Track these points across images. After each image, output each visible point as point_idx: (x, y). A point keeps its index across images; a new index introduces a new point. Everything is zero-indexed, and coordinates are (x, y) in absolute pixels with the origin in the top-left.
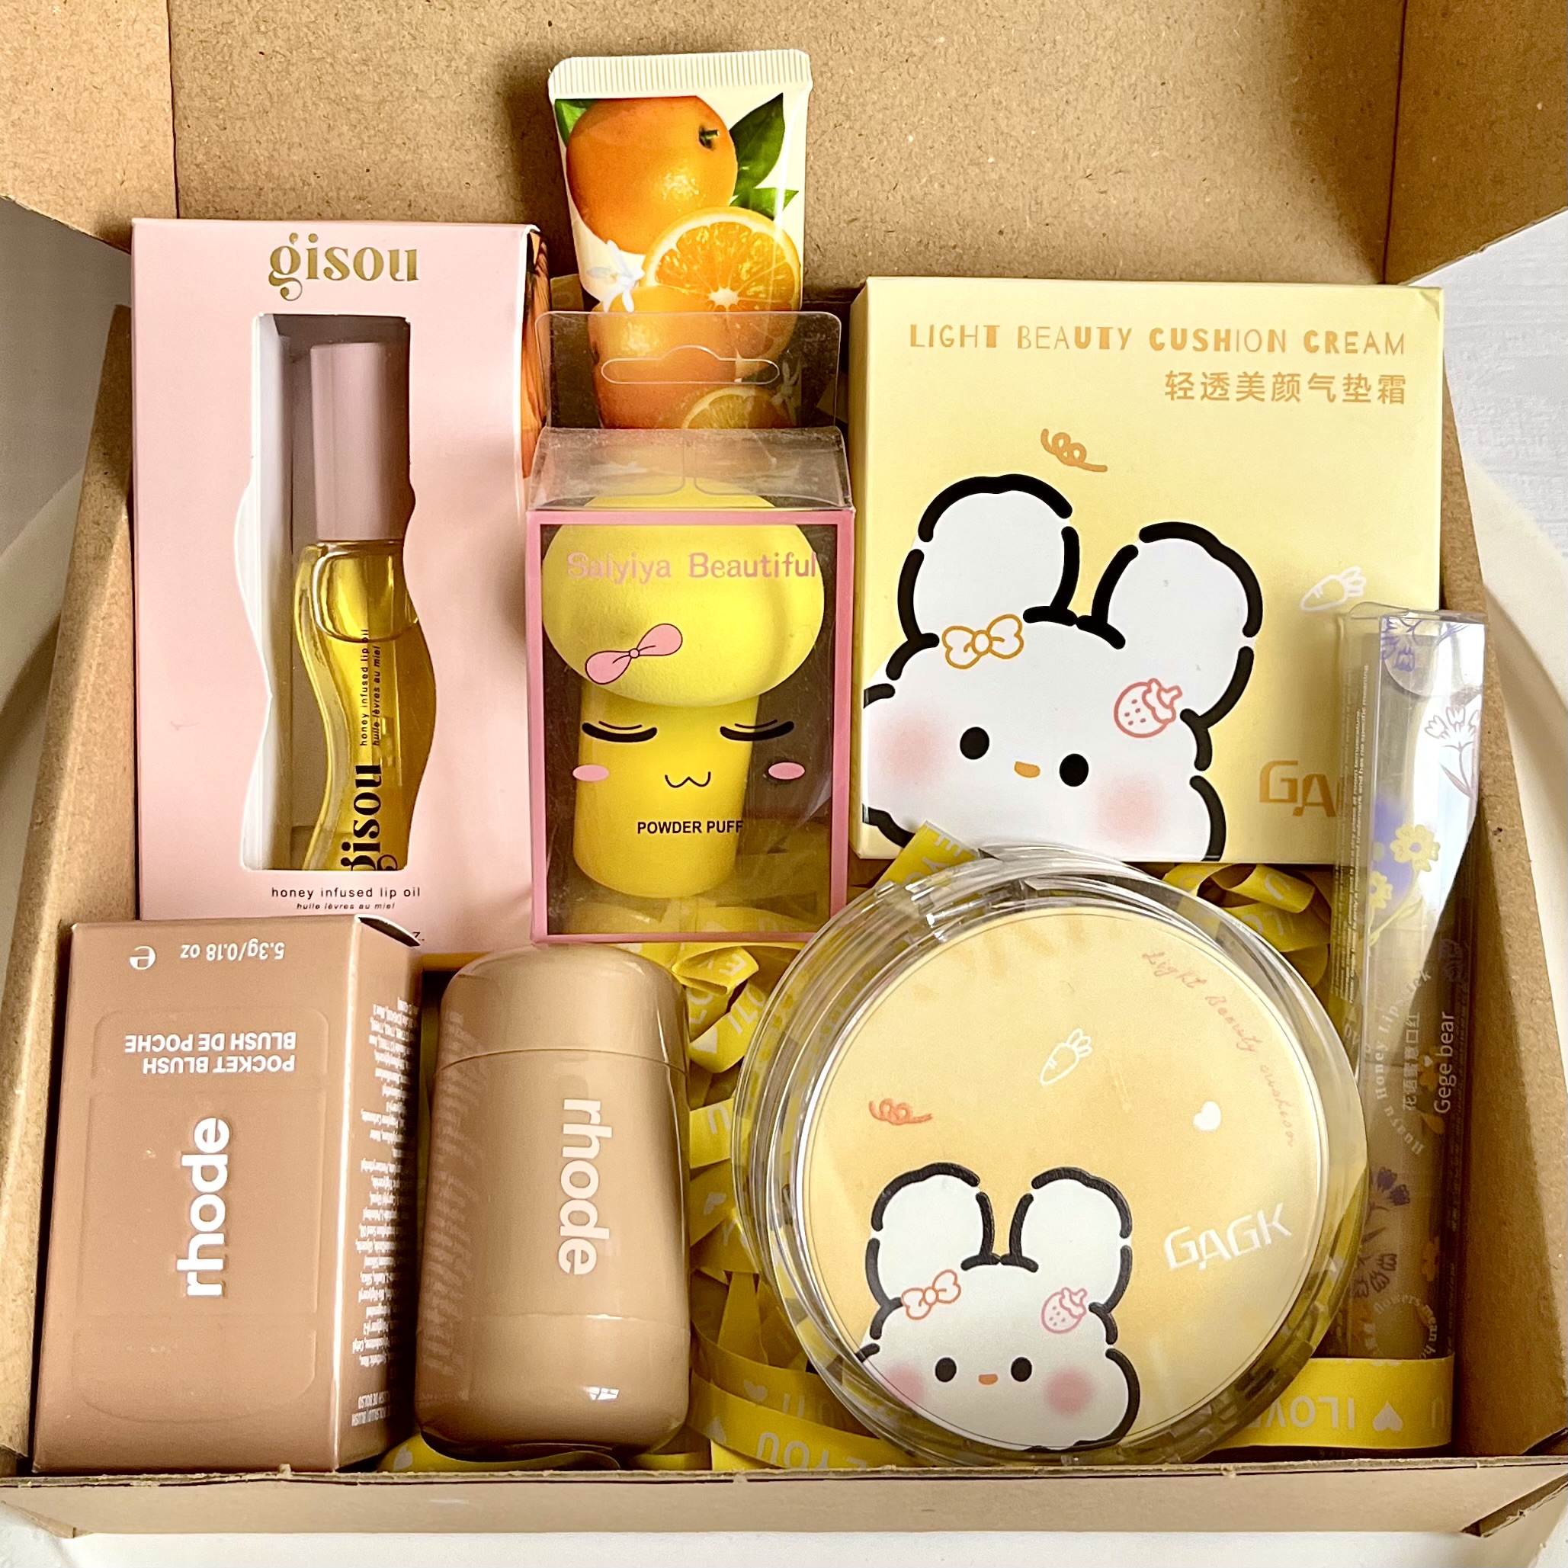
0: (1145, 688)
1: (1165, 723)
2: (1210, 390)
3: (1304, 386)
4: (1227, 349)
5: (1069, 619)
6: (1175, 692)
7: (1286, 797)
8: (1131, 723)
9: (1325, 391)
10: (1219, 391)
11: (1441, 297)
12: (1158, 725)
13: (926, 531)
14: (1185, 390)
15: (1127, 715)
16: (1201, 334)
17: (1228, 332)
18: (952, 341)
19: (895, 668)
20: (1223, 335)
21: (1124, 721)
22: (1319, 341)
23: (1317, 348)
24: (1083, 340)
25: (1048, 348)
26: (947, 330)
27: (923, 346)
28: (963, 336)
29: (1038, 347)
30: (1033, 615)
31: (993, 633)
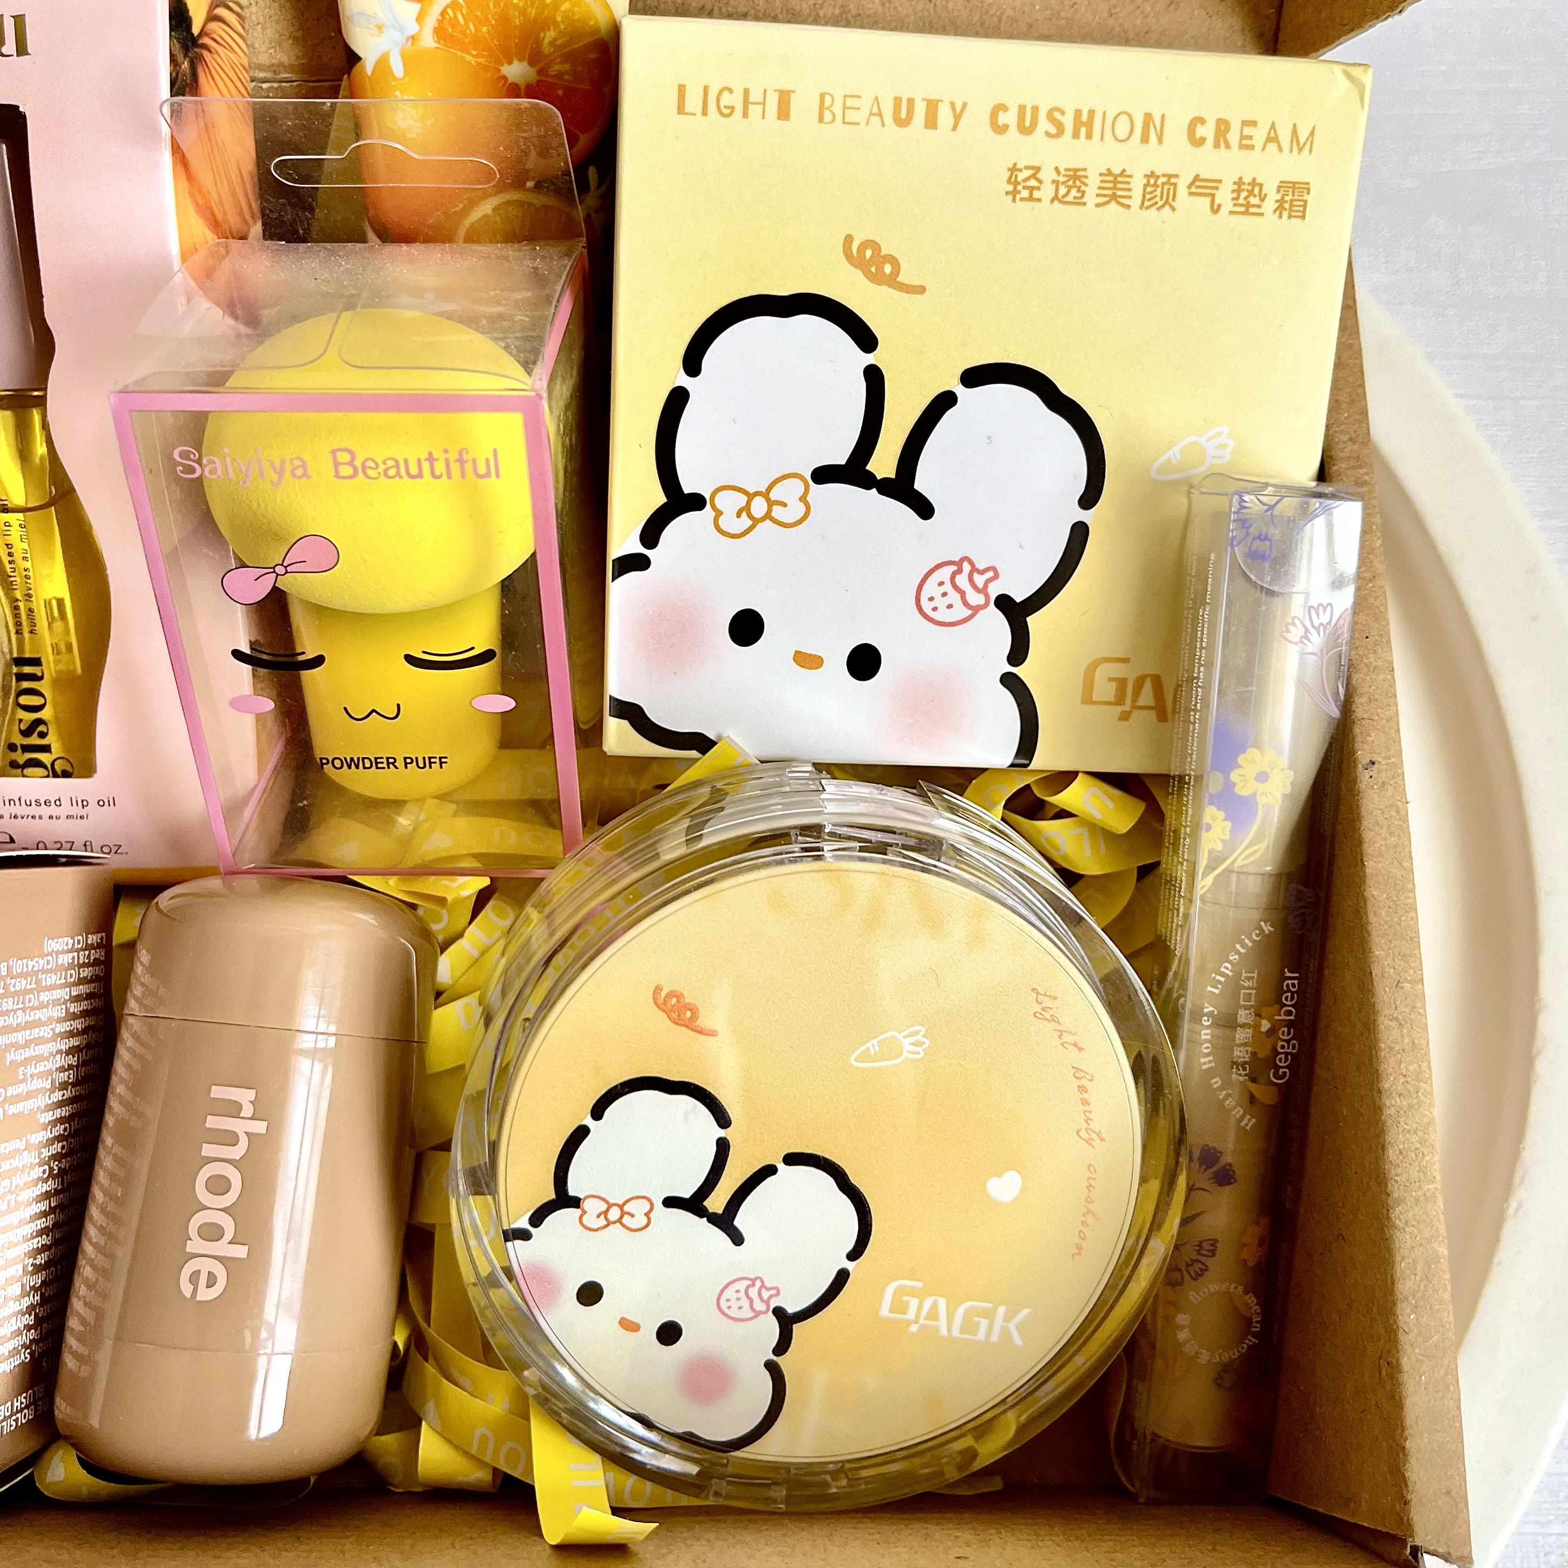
0: (955, 568)
1: (976, 609)
2: (1063, 190)
3: (1182, 192)
4: (1089, 136)
5: (866, 481)
6: (990, 574)
7: (1112, 700)
8: (935, 609)
9: (1207, 200)
10: (1074, 192)
11: (1367, 79)
12: (970, 612)
13: (692, 363)
14: (1032, 189)
15: (931, 599)
16: (1057, 115)
17: (1092, 113)
18: (732, 108)
19: (651, 535)
20: (1085, 117)
21: (927, 606)
22: (1206, 131)
23: (1203, 140)
24: (903, 115)
25: (858, 124)
26: (726, 93)
27: (694, 114)
28: (746, 102)
29: (844, 123)
30: (823, 475)
31: (773, 495)
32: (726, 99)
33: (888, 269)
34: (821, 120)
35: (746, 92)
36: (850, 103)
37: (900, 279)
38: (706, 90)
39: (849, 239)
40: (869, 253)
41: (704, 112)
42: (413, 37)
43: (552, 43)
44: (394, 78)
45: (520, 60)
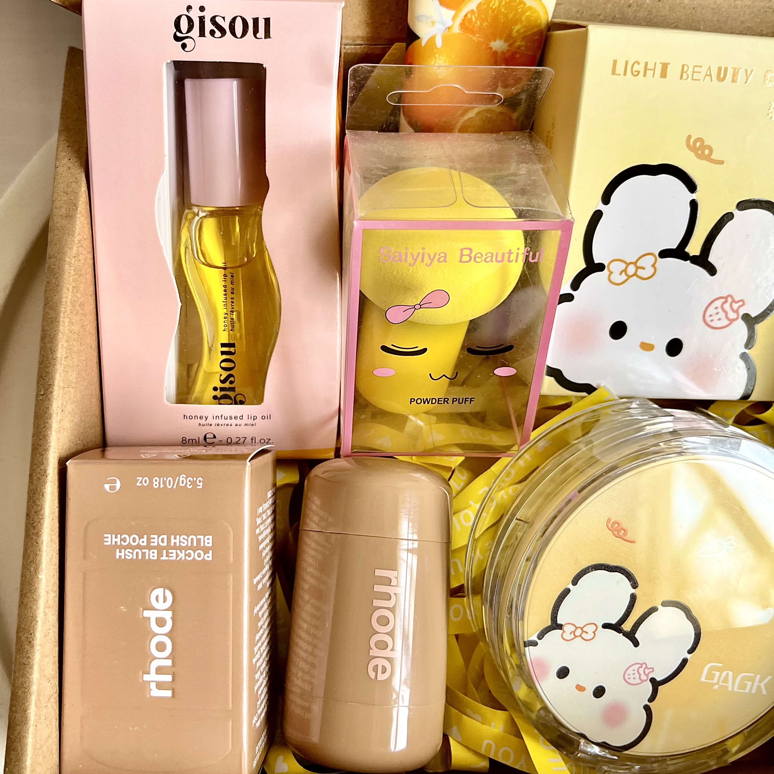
0: (723, 300)
1: (732, 321)
5: (685, 257)
6: (741, 303)
8: (712, 321)
12: (728, 322)
13: (606, 198)
15: (711, 316)
19: (576, 284)
21: (708, 319)
24: (722, 76)
25: (699, 80)
26: (636, 65)
27: (620, 75)
28: (646, 69)
29: (693, 79)
30: (665, 254)
31: (639, 264)
32: (636, 67)
33: (707, 152)
34: (681, 78)
35: (646, 64)
36: (696, 69)
37: (712, 157)
38: (627, 62)
39: (689, 137)
40: (698, 144)
41: (625, 74)
42: (449, 28)
43: (518, 31)
44: (437, 48)
45: (500, 39)
